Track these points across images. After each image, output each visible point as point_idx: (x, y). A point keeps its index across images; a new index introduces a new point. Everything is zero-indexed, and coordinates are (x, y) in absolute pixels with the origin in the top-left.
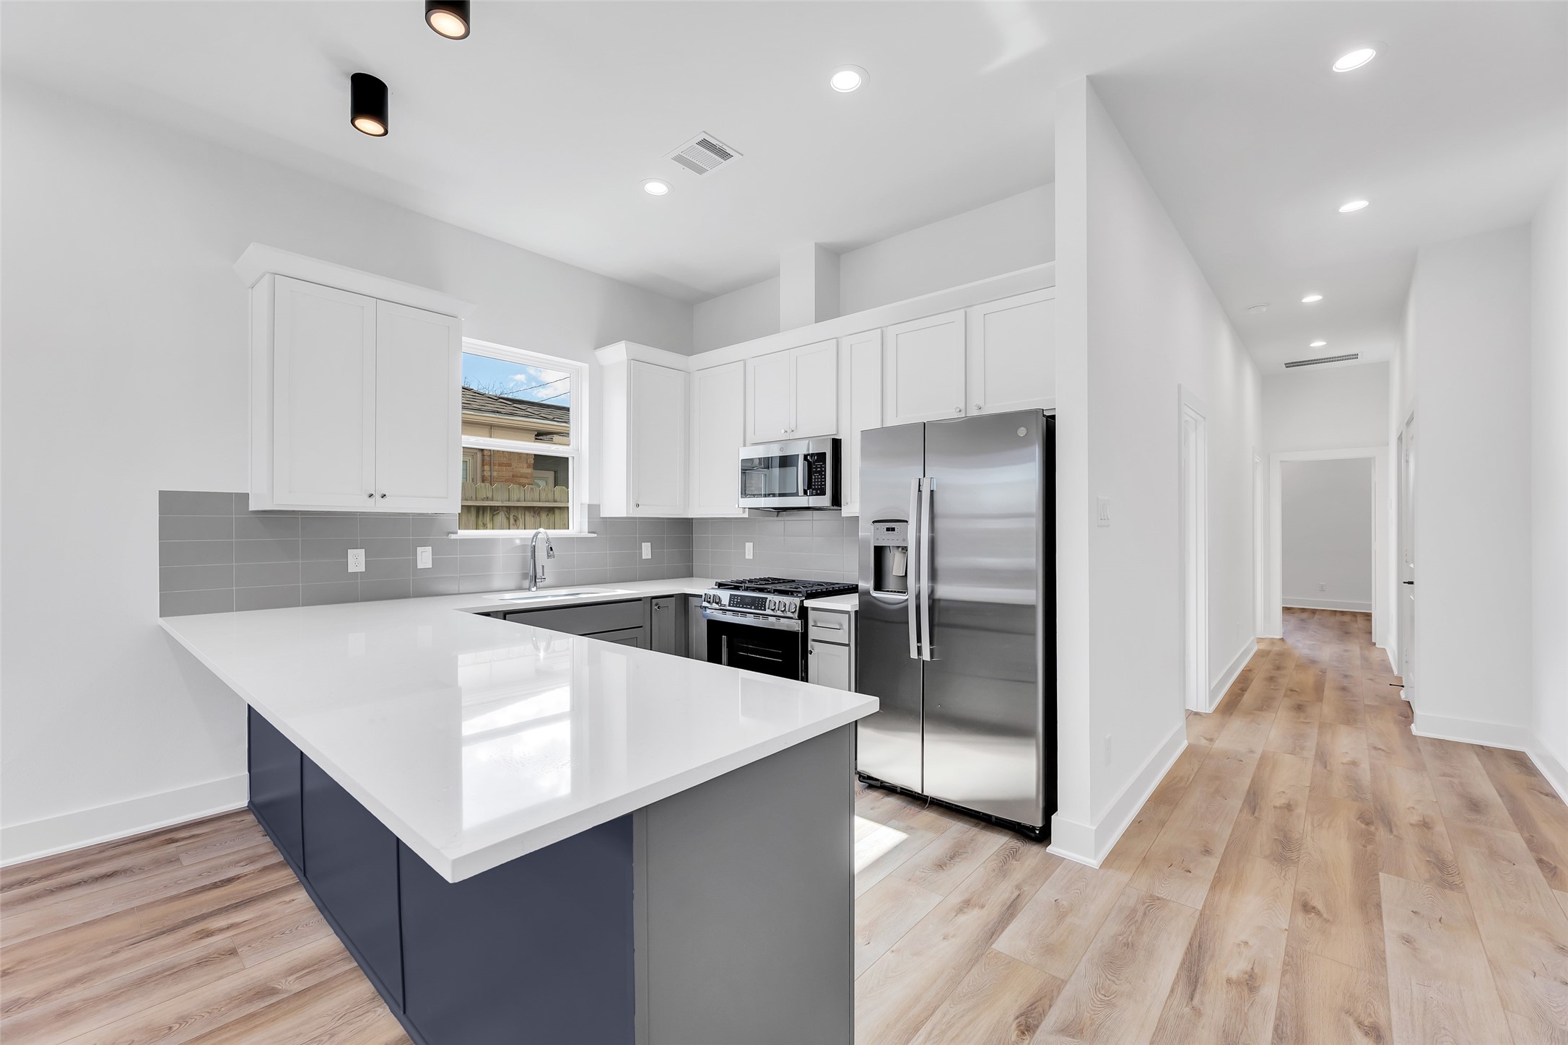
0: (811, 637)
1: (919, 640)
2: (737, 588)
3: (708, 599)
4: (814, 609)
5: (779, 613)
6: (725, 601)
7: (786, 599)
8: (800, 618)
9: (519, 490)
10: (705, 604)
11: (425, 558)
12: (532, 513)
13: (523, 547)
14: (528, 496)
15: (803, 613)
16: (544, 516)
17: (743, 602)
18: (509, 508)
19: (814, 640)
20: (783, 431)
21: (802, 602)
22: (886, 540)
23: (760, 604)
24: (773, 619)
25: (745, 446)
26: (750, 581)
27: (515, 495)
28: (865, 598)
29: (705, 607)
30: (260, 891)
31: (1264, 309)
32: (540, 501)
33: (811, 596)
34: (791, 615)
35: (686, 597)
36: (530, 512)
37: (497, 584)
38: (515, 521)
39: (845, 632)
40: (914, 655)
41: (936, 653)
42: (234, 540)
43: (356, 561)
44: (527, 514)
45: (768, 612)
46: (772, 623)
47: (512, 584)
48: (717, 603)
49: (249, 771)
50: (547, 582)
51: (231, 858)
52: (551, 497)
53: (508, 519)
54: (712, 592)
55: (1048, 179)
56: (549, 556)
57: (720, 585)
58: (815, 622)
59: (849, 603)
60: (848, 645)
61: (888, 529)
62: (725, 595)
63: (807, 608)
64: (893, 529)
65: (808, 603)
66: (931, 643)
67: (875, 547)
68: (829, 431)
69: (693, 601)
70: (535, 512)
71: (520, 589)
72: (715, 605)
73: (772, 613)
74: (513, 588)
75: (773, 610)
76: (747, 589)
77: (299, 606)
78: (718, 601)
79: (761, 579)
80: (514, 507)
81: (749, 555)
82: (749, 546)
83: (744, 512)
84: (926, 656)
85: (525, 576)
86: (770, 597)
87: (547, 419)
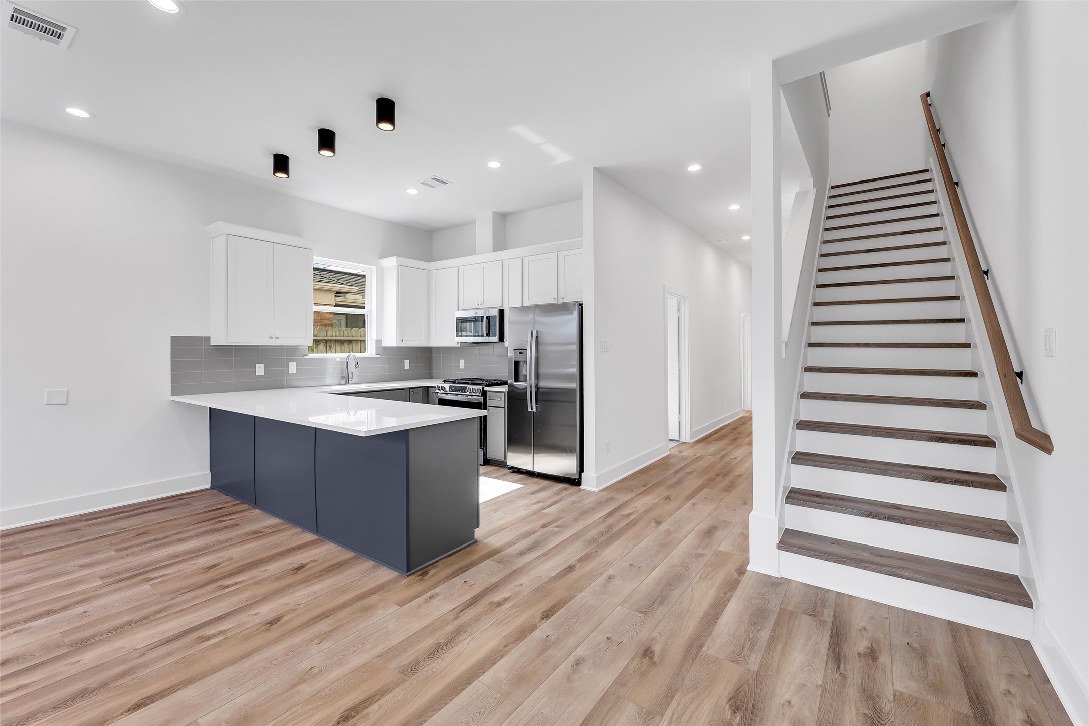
0: (488, 405)
1: (532, 403)
2: (454, 383)
3: (438, 388)
4: (489, 391)
5: (473, 394)
6: (447, 389)
7: (476, 387)
8: (482, 395)
9: (332, 330)
10: (437, 391)
11: (292, 368)
12: (340, 344)
13: (342, 363)
14: (338, 334)
15: (484, 393)
16: (346, 345)
17: (456, 389)
18: (326, 341)
19: (489, 406)
20: (477, 304)
21: (483, 388)
22: (520, 358)
23: (463, 390)
24: (470, 397)
25: (458, 311)
26: (461, 379)
27: (330, 334)
28: (511, 386)
29: (437, 392)
30: (237, 511)
31: (725, 242)
32: (344, 337)
33: (488, 385)
34: (479, 394)
35: (427, 388)
36: (338, 343)
37: (328, 381)
38: (330, 348)
39: (502, 401)
40: (530, 409)
41: (538, 408)
42: (204, 359)
43: (260, 369)
44: (337, 344)
45: (468, 393)
46: (470, 399)
47: (335, 382)
48: (443, 390)
49: (210, 471)
50: (354, 381)
51: (216, 502)
52: (350, 334)
53: (326, 347)
54: (440, 385)
55: (580, 197)
56: (356, 367)
57: (445, 381)
58: (490, 397)
59: (504, 389)
60: (504, 407)
61: (520, 353)
62: (447, 386)
63: (486, 391)
64: (522, 353)
65: (486, 389)
66: (536, 404)
67: (515, 362)
68: (499, 305)
69: (431, 390)
70: (341, 343)
71: (340, 384)
72: (442, 391)
73: (469, 394)
74: (336, 383)
75: (470, 392)
76: (458, 383)
77: (233, 391)
78: (443, 389)
79: (467, 378)
80: (329, 340)
81: (462, 366)
82: (462, 362)
83: (458, 344)
84: (534, 410)
85: (343, 377)
86: (468, 386)
87: (342, 284)
